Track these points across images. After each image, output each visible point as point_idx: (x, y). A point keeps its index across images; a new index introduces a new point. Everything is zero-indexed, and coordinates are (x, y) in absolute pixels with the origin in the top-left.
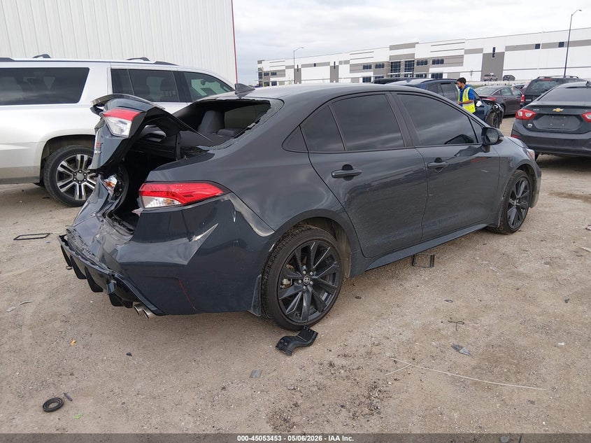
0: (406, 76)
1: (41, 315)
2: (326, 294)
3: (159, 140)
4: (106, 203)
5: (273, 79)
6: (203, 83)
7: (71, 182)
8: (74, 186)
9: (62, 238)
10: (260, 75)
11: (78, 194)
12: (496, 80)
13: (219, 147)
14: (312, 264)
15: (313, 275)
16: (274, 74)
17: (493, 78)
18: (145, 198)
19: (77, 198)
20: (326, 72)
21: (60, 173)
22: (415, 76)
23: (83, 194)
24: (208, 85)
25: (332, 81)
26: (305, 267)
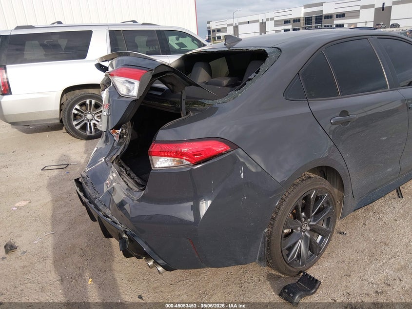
0: (316, 27)
1: (61, 247)
2: (320, 237)
3: (160, 94)
4: (113, 149)
5: (218, 34)
6: (177, 39)
7: (83, 121)
8: (86, 124)
9: (77, 181)
10: (209, 32)
11: (89, 130)
12: (385, 28)
13: (223, 100)
14: (311, 211)
15: (310, 222)
16: (219, 30)
17: (383, 26)
18: (154, 158)
19: (88, 133)
20: (256, 27)
21: (75, 115)
22: (323, 27)
23: (93, 130)
24: (181, 40)
25: (261, 34)
26: (303, 214)
